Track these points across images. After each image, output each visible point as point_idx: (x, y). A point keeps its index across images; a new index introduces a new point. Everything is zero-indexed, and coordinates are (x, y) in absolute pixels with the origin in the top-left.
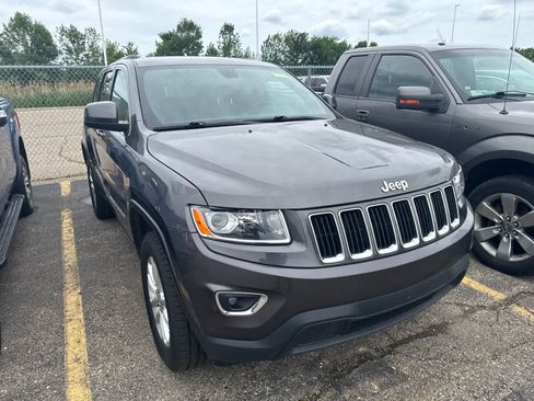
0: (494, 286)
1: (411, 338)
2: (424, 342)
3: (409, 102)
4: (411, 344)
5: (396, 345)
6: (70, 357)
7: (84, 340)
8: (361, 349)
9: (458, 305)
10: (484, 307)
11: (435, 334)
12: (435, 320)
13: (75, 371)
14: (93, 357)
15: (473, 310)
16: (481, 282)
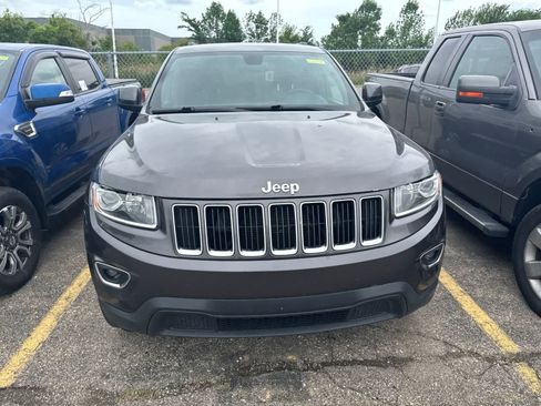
0: (515, 335)
1: (354, 362)
2: (364, 372)
3: (469, 94)
4: (348, 368)
5: (330, 364)
6: (66, 294)
7: (85, 284)
8: (290, 357)
9: (446, 343)
10: (477, 355)
11: (386, 367)
12: (401, 352)
13: (61, 305)
14: (79, 298)
15: (460, 355)
16: (502, 326)
